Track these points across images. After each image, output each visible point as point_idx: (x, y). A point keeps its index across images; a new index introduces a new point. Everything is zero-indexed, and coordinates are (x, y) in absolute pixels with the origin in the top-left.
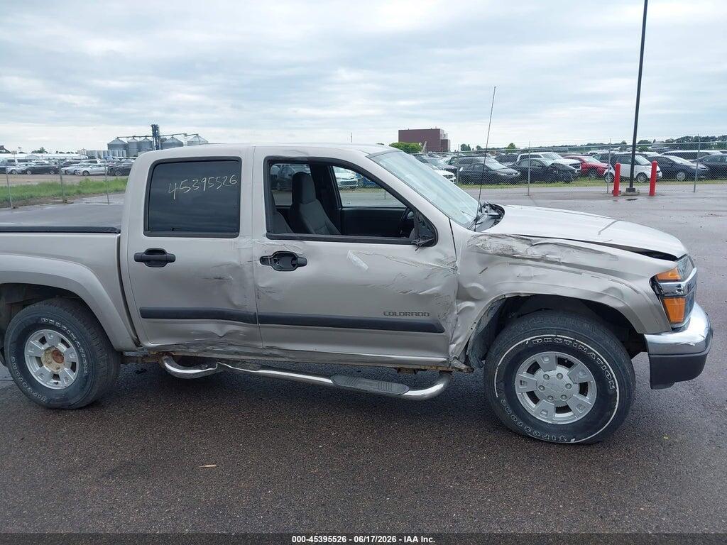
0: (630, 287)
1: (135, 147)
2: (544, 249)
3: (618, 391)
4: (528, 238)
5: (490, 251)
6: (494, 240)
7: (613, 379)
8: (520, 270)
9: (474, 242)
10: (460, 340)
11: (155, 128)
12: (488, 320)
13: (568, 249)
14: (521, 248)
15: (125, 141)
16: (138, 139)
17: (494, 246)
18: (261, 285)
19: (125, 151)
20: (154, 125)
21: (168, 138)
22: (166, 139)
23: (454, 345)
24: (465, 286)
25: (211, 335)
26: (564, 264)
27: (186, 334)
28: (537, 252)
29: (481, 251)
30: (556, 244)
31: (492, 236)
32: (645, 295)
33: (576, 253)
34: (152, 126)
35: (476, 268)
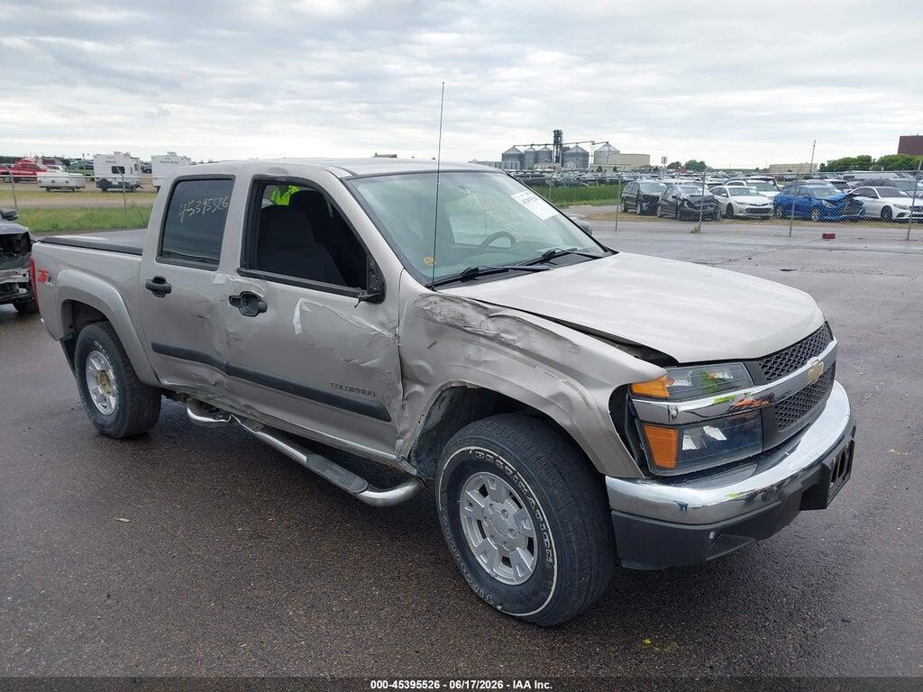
0: (584, 398)
1: (532, 157)
2: (502, 324)
3: (555, 567)
4: (485, 305)
5: (438, 318)
6: (447, 303)
7: (551, 548)
8: (471, 351)
9: (422, 304)
10: (408, 436)
11: (558, 134)
12: (441, 414)
13: (526, 328)
14: (476, 319)
15: (522, 150)
16: (537, 148)
17: (445, 312)
18: (231, 331)
19: (519, 162)
20: (558, 131)
21: (571, 146)
22: (569, 148)
23: (402, 441)
24: (409, 363)
25: (205, 381)
26: (518, 349)
27: (187, 376)
28: (491, 327)
29: (427, 316)
30: (514, 318)
31: (445, 298)
32: (598, 413)
33: (534, 335)
34: (555, 132)
35: (424, 341)
